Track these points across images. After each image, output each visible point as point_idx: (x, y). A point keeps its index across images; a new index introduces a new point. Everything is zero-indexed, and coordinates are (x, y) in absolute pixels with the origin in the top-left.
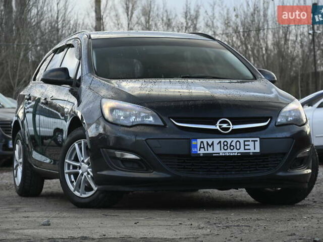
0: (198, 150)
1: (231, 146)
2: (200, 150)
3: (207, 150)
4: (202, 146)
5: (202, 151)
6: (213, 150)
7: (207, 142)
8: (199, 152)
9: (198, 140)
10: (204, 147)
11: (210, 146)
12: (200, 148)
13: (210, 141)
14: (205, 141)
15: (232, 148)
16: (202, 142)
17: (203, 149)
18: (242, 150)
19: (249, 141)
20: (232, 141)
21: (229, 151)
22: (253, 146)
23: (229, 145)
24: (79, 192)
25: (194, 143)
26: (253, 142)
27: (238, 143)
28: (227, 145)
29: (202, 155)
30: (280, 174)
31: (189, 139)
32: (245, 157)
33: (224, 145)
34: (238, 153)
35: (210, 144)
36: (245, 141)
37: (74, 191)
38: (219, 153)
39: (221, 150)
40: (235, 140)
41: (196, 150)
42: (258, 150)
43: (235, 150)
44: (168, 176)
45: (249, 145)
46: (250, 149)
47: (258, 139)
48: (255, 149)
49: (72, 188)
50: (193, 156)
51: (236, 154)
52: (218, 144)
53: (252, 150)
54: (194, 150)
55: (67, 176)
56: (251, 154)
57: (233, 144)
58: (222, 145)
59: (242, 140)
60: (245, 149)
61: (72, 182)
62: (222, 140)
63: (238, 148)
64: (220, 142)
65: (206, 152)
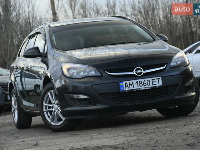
0: (124, 88)
1: (144, 83)
2: (125, 88)
3: (130, 88)
4: (126, 86)
5: (127, 89)
6: (133, 87)
7: (129, 83)
8: (125, 90)
9: (123, 82)
10: (128, 86)
11: (131, 85)
12: (125, 87)
13: (131, 82)
14: (128, 82)
15: (145, 84)
16: (126, 83)
17: (127, 87)
18: (151, 85)
19: (155, 79)
20: (145, 81)
21: (143, 87)
22: (158, 82)
23: (143, 83)
24: (53, 122)
25: (121, 84)
26: (158, 80)
27: (148, 81)
28: (141, 83)
29: (127, 91)
30: (176, 97)
31: (118, 82)
32: (153, 89)
33: (140, 84)
34: (149, 87)
35: (131, 84)
36: (152, 80)
37: (51, 122)
38: (137, 89)
39: (138, 87)
40: (146, 80)
41: (123, 88)
42: (161, 84)
43: (147, 86)
44: (108, 106)
45: (155, 82)
46: (156, 84)
47: (160, 77)
48: (159, 84)
49: (49, 121)
50: (121, 92)
51: (148, 88)
52: (136, 83)
53: (158, 85)
54: (121, 89)
55: (45, 114)
56: (157, 87)
57: (146, 82)
58: (139, 84)
59: (150, 79)
60: (153, 85)
61: (49, 117)
62: (138, 81)
63: (149, 84)
64: (137, 82)
65: (129, 89)
